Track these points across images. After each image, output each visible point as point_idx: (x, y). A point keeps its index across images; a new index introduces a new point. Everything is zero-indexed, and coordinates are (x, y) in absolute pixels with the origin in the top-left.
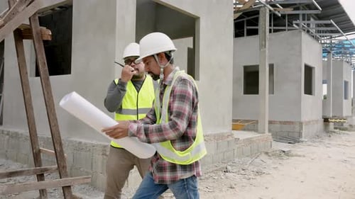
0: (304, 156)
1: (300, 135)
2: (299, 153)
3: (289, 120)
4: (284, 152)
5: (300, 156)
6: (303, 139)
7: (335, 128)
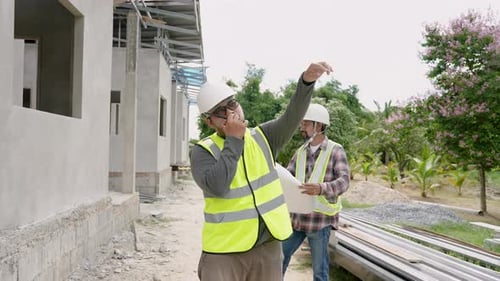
0: (182, 220)
1: (156, 190)
2: (174, 216)
3: (144, 171)
4: (154, 216)
5: (177, 220)
6: (160, 196)
7: (179, 178)
